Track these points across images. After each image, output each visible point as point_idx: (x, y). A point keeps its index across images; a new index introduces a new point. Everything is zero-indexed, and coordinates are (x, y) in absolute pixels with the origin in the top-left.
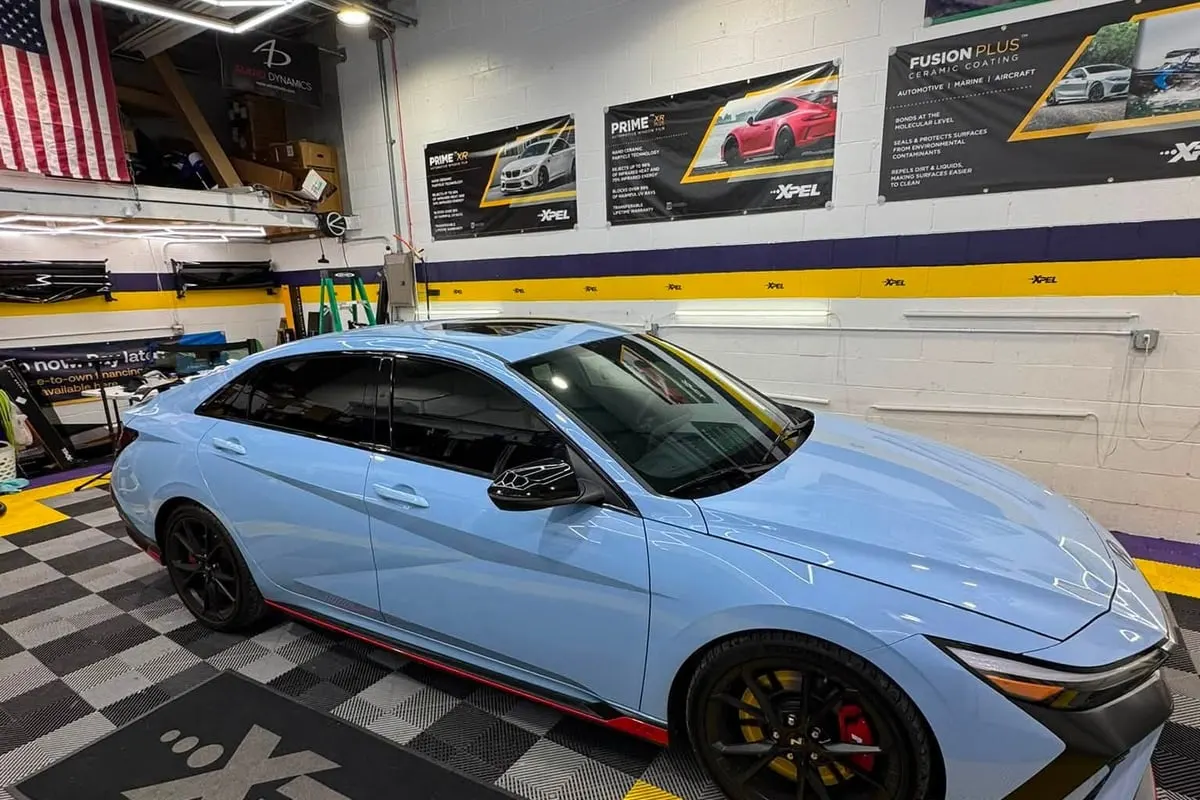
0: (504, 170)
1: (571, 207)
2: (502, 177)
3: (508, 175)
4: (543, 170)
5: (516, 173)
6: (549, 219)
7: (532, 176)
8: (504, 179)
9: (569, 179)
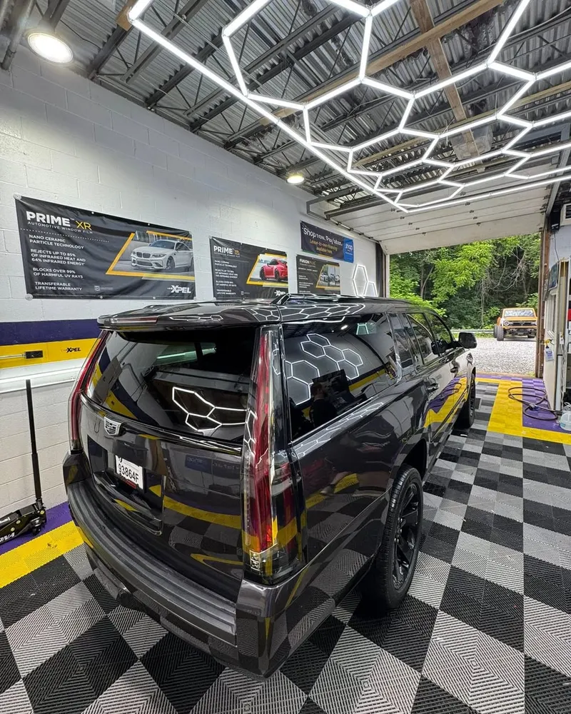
0: (136, 250)
1: (192, 286)
2: (132, 255)
3: (139, 254)
4: (171, 258)
5: (147, 256)
6: (177, 291)
7: (163, 261)
8: (134, 257)
9: (189, 269)
